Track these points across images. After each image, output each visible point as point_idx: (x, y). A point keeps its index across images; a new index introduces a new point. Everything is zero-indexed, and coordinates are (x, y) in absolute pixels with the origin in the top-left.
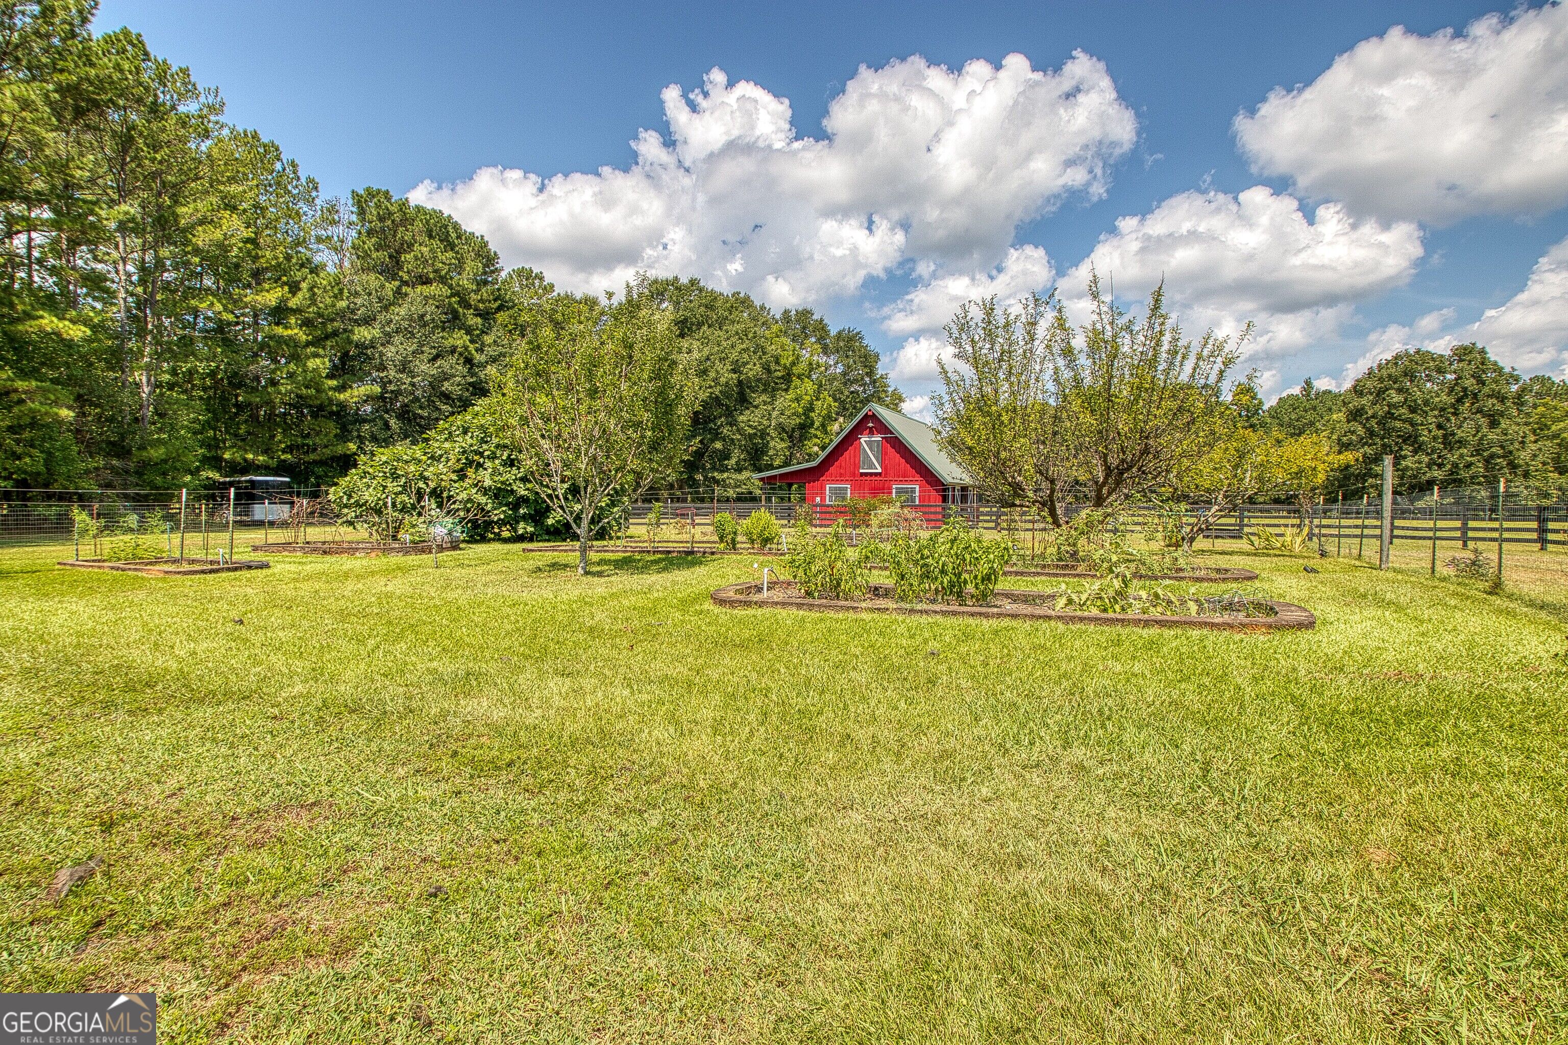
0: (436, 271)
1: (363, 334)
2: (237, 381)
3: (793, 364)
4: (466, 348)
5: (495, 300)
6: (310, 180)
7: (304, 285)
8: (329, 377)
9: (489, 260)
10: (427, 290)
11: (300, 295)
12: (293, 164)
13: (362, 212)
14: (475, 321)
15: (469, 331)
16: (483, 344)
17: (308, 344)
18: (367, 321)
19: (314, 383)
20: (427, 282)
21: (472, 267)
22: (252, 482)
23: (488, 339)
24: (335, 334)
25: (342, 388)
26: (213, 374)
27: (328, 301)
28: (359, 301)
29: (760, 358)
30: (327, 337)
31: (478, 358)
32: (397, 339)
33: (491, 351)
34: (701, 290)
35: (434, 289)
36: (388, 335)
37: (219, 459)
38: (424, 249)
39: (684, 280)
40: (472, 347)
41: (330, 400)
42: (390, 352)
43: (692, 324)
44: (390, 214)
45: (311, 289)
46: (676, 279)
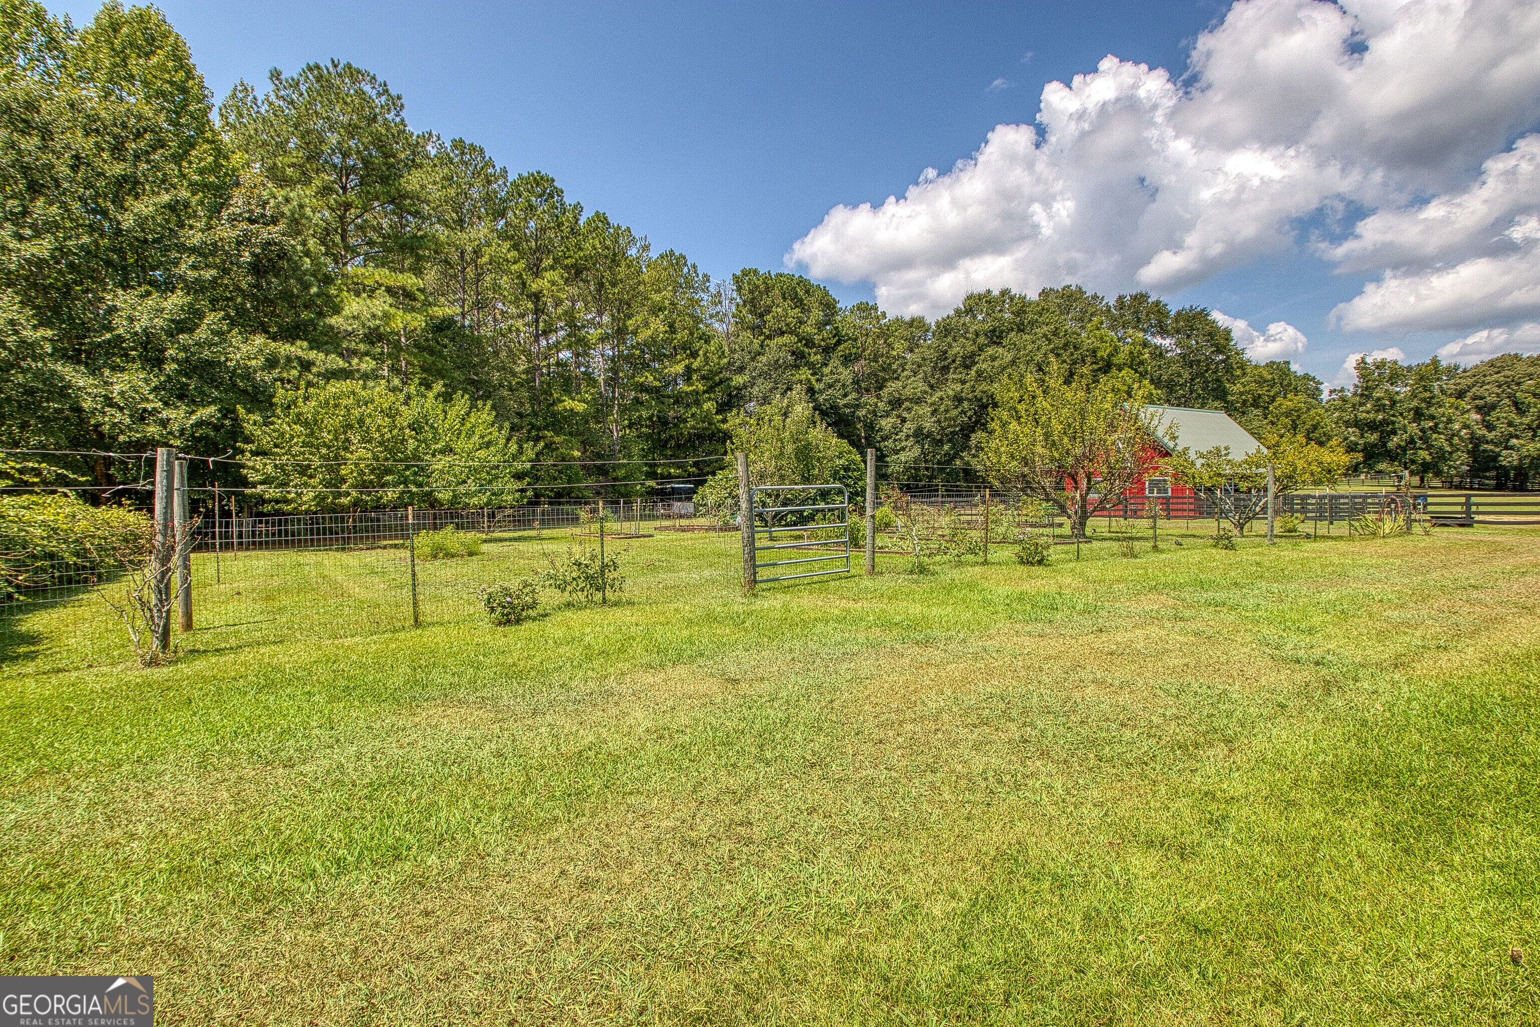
0: (787, 325)
1: (739, 380)
2: (663, 422)
3: (1111, 355)
4: (809, 380)
5: (834, 337)
6: (705, 275)
7: (701, 352)
8: (717, 413)
9: (829, 307)
10: (780, 340)
11: (698, 359)
12: (694, 266)
13: (739, 289)
14: (816, 358)
15: (811, 366)
16: (822, 375)
17: (704, 392)
18: (741, 370)
19: (707, 418)
20: (783, 333)
21: (817, 314)
22: (673, 488)
23: (826, 370)
24: (721, 382)
25: (724, 421)
26: (650, 418)
27: (716, 360)
28: (736, 356)
29: (1072, 354)
30: (717, 385)
31: (817, 386)
32: (761, 380)
33: (827, 380)
34: (1012, 299)
35: (786, 339)
36: (754, 378)
37: (655, 473)
38: (779, 310)
39: (996, 293)
40: (813, 379)
41: (719, 431)
42: (755, 391)
43: (1002, 332)
44: (758, 287)
45: (705, 354)
46: (989, 291)
